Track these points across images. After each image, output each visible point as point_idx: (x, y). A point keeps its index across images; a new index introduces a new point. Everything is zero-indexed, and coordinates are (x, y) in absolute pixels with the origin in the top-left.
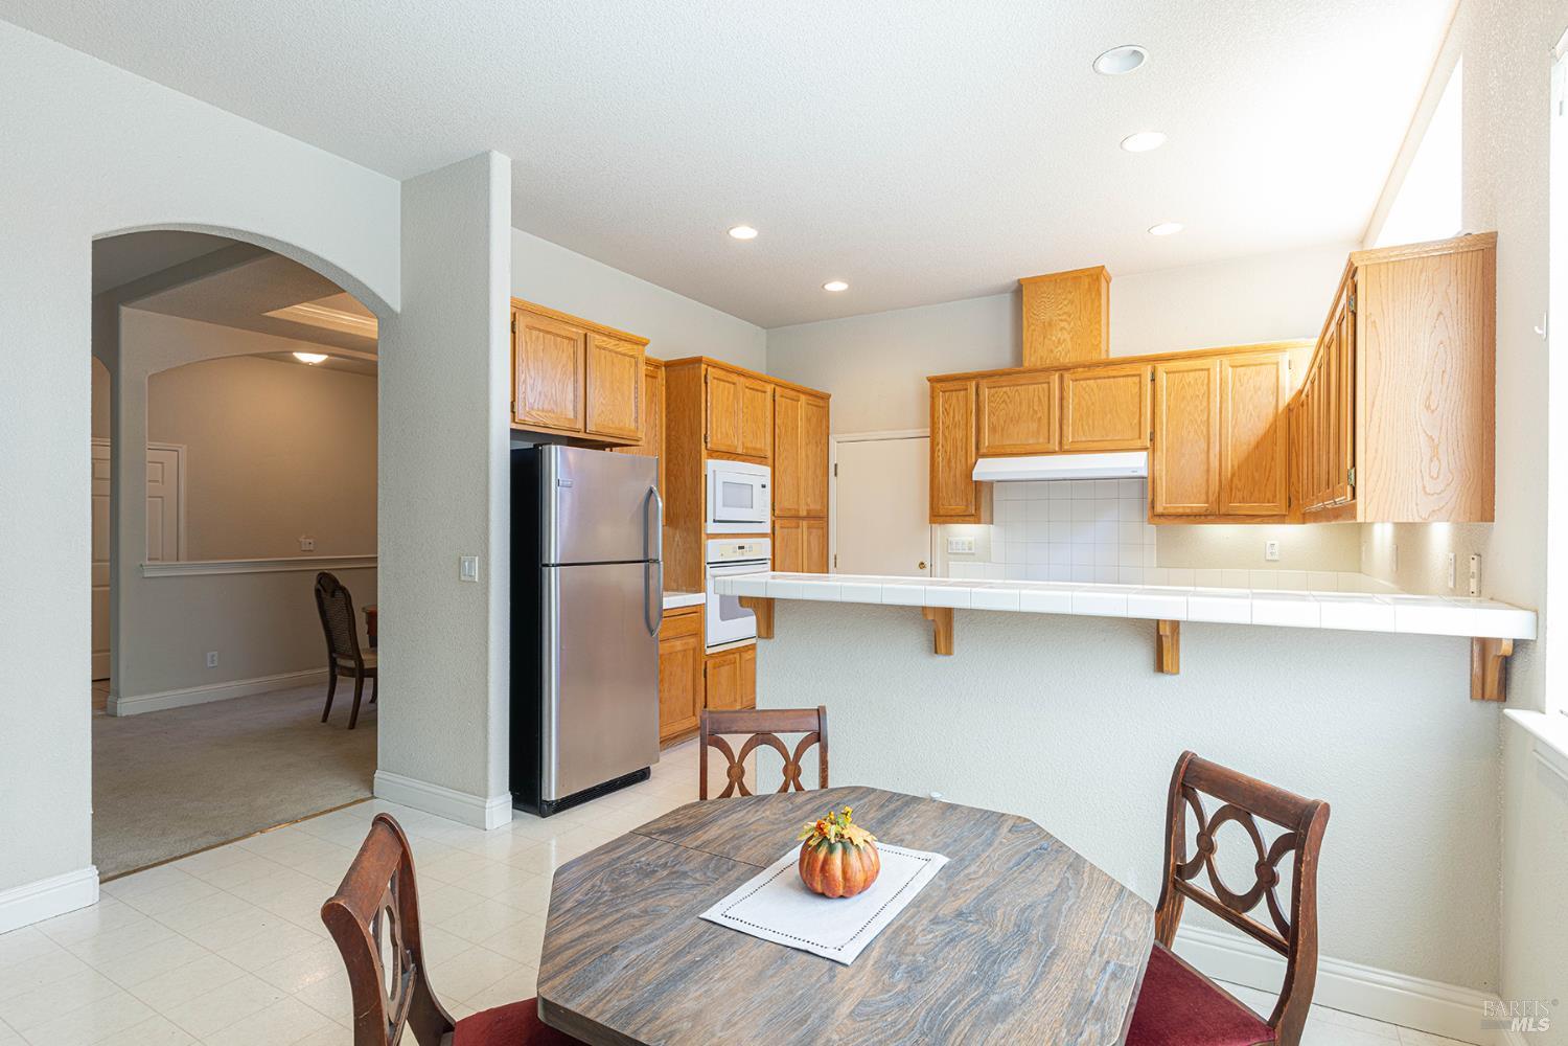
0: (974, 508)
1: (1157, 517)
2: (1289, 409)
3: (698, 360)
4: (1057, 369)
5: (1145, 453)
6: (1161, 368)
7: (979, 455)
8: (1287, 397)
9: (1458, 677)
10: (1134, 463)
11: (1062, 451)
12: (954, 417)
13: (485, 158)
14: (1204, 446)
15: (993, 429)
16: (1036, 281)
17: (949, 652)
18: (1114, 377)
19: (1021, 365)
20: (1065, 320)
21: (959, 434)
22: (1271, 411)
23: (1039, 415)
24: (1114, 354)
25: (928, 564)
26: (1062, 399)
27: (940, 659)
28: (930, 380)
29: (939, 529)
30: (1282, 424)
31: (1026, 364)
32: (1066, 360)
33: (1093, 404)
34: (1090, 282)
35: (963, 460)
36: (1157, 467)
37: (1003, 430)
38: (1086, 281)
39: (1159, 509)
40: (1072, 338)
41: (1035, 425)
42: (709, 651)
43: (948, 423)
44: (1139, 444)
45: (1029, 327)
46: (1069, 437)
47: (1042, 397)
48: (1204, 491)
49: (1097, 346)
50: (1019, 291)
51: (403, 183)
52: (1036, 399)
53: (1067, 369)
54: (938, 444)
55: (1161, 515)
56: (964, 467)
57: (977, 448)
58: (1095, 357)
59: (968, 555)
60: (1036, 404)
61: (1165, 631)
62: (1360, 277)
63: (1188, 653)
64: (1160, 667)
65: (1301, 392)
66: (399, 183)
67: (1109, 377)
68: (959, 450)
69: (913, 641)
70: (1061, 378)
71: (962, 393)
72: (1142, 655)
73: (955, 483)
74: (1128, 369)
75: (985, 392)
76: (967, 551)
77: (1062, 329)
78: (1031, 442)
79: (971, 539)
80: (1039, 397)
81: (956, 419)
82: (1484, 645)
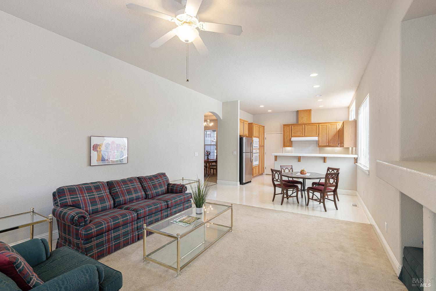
0: (290, 145)
1: (319, 146)
2: (338, 131)
3: (252, 123)
4: (304, 124)
5: (317, 137)
6: (320, 125)
7: (292, 137)
8: (338, 129)
9: (353, 161)
10: (316, 138)
11: (305, 136)
12: (287, 131)
13: (238, 101)
14: (326, 136)
15: (294, 133)
16: (301, 111)
17: (300, 162)
19: (298, 123)
20: (305, 117)
21: (288, 133)
22: (336, 131)
24: (312, 122)
26: (305, 129)
27: (299, 162)
28: (283, 125)
29: (284, 148)
30: (337, 133)
31: (299, 123)
32: (305, 123)
33: (310, 129)
34: (309, 111)
36: (319, 139)
38: (308, 111)
39: (320, 145)
40: (306, 119)
41: (300, 132)
42: (253, 166)
44: (316, 136)
45: (299, 117)
46: (306, 134)
47: (302, 128)
48: (326, 143)
49: (310, 121)
50: (297, 112)
51: (223, 103)
53: (306, 124)
54: (285, 135)
55: (320, 146)
56: (289, 139)
57: (291, 136)
58: (310, 122)
61: (325, 158)
62: (344, 123)
63: (327, 160)
64: (324, 162)
65: (340, 129)
66: (222, 103)
67: (312, 126)
68: (288, 136)
69: (296, 160)
70: (305, 125)
71: (289, 127)
72: (322, 161)
73: (288, 141)
74: (315, 125)
75: (293, 127)
76: (288, 151)
78: (300, 135)
82: (355, 158)
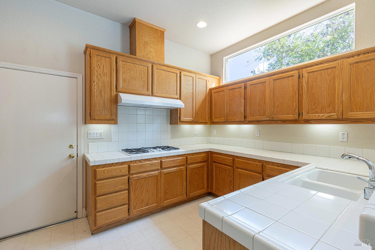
0: (115, 116)
2: (208, 93)
6: (183, 73)
11: (154, 94)
12: (103, 70)
14: (192, 100)
15: (124, 80)
16: (142, 23)
18: (169, 72)
20: (152, 44)
21: (107, 79)
22: (205, 93)
23: (144, 79)
25: (75, 145)
26: (152, 75)
28: (84, 45)
30: (207, 97)
31: (138, 56)
32: (154, 60)
33: (163, 79)
34: (161, 34)
35: (109, 93)
37: (128, 82)
38: (160, 32)
39: (182, 120)
40: (155, 52)
41: (142, 83)
43: (100, 72)
44: (176, 97)
45: (139, 40)
46: (155, 91)
47: (145, 72)
48: (192, 115)
49: (163, 59)
52: (143, 72)
53: (153, 63)
54: (94, 82)
55: (182, 122)
56: (109, 96)
57: (117, 88)
59: (99, 139)
60: (143, 74)
67: (168, 71)
68: (107, 87)
71: (109, 59)
73: (104, 103)
74: (173, 70)
75: (120, 63)
76: (99, 137)
77: (151, 47)
78: (140, 89)
79: (102, 131)
80: (144, 71)
81: (105, 71)
